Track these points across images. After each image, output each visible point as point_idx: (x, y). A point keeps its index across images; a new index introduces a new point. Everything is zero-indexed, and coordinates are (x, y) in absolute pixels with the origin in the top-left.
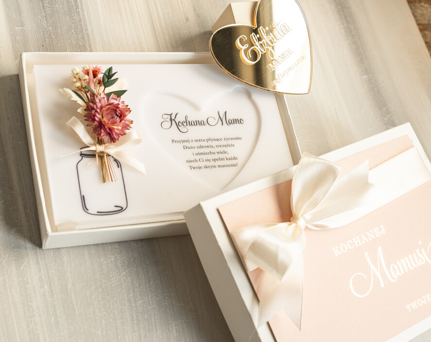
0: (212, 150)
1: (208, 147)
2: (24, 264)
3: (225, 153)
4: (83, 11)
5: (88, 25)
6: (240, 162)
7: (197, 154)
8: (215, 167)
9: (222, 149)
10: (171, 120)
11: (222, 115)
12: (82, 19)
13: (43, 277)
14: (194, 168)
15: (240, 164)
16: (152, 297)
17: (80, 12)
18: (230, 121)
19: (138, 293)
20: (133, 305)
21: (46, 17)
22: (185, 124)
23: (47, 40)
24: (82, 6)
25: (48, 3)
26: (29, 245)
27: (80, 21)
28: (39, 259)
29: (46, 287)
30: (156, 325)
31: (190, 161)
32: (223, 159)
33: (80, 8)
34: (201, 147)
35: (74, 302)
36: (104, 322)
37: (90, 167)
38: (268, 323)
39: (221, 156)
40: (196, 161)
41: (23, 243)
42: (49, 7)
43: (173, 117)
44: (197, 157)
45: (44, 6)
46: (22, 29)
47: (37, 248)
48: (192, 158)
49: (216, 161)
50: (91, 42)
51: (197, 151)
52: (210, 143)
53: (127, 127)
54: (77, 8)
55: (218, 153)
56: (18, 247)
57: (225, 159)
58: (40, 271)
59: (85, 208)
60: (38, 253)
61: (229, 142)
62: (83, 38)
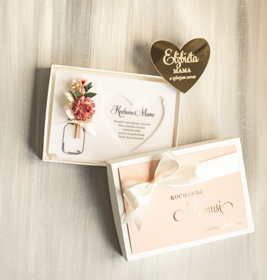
0: (133, 129)
1: (131, 127)
2: (33, 166)
3: (139, 131)
4: (92, 35)
5: (92, 43)
6: (145, 137)
7: (124, 130)
8: (132, 138)
9: (138, 129)
10: (117, 109)
11: (144, 111)
12: (90, 39)
13: (40, 173)
14: (121, 137)
15: (145, 139)
16: (85, 193)
17: (90, 35)
18: (147, 114)
19: (79, 190)
20: (76, 195)
21: (72, 36)
22: (123, 113)
23: (69, 50)
24: (92, 31)
25: (75, 27)
26: (37, 157)
27: (89, 40)
28: (40, 165)
29: (40, 178)
30: (83, 206)
31: (120, 133)
32: (137, 135)
33: (90, 32)
34: (128, 126)
35: (50, 188)
36: (61, 200)
37: (70, 130)
38: (127, 224)
39: (137, 133)
40: (123, 133)
41: (34, 156)
42: (75, 30)
43: (118, 108)
44: (124, 132)
45: (72, 29)
46: (58, 42)
47: (40, 159)
48: (121, 132)
49: (133, 135)
50: (91, 53)
51: (125, 128)
52: (133, 125)
53: (91, 114)
54: (89, 32)
55: (136, 131)
56: (32, 157)
57: (138, 135)
58: (39, 171)
59: (63, 149)
60: (40, 161)
61: (143, 126)
62: (88, 50)
